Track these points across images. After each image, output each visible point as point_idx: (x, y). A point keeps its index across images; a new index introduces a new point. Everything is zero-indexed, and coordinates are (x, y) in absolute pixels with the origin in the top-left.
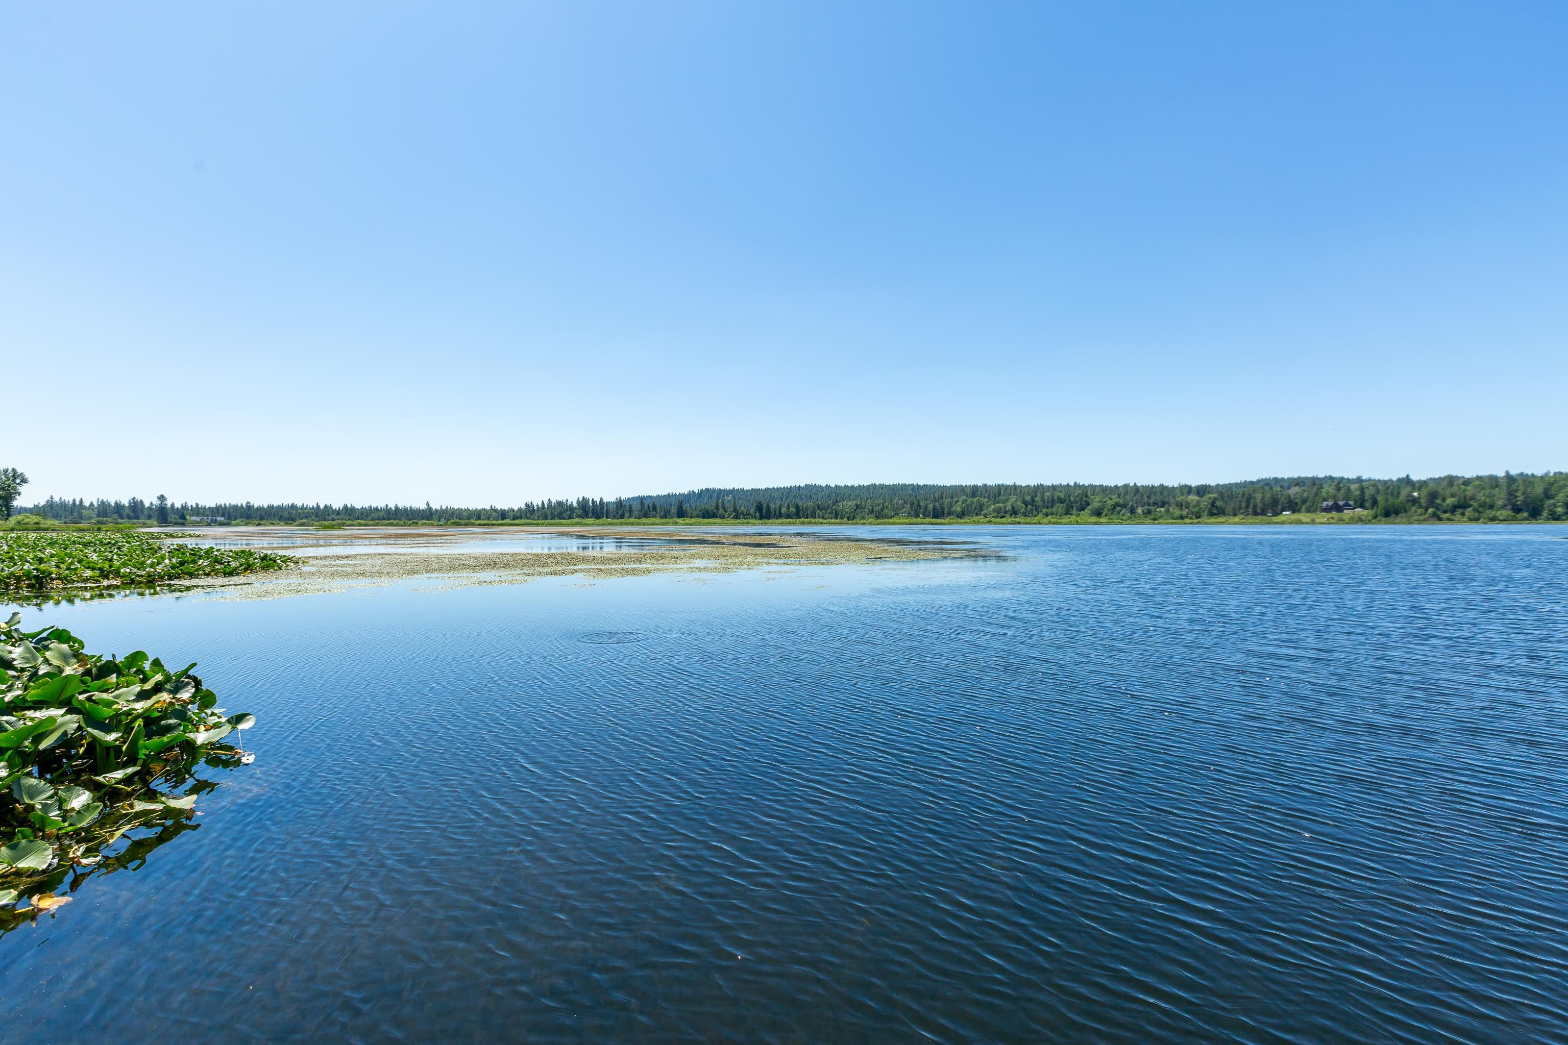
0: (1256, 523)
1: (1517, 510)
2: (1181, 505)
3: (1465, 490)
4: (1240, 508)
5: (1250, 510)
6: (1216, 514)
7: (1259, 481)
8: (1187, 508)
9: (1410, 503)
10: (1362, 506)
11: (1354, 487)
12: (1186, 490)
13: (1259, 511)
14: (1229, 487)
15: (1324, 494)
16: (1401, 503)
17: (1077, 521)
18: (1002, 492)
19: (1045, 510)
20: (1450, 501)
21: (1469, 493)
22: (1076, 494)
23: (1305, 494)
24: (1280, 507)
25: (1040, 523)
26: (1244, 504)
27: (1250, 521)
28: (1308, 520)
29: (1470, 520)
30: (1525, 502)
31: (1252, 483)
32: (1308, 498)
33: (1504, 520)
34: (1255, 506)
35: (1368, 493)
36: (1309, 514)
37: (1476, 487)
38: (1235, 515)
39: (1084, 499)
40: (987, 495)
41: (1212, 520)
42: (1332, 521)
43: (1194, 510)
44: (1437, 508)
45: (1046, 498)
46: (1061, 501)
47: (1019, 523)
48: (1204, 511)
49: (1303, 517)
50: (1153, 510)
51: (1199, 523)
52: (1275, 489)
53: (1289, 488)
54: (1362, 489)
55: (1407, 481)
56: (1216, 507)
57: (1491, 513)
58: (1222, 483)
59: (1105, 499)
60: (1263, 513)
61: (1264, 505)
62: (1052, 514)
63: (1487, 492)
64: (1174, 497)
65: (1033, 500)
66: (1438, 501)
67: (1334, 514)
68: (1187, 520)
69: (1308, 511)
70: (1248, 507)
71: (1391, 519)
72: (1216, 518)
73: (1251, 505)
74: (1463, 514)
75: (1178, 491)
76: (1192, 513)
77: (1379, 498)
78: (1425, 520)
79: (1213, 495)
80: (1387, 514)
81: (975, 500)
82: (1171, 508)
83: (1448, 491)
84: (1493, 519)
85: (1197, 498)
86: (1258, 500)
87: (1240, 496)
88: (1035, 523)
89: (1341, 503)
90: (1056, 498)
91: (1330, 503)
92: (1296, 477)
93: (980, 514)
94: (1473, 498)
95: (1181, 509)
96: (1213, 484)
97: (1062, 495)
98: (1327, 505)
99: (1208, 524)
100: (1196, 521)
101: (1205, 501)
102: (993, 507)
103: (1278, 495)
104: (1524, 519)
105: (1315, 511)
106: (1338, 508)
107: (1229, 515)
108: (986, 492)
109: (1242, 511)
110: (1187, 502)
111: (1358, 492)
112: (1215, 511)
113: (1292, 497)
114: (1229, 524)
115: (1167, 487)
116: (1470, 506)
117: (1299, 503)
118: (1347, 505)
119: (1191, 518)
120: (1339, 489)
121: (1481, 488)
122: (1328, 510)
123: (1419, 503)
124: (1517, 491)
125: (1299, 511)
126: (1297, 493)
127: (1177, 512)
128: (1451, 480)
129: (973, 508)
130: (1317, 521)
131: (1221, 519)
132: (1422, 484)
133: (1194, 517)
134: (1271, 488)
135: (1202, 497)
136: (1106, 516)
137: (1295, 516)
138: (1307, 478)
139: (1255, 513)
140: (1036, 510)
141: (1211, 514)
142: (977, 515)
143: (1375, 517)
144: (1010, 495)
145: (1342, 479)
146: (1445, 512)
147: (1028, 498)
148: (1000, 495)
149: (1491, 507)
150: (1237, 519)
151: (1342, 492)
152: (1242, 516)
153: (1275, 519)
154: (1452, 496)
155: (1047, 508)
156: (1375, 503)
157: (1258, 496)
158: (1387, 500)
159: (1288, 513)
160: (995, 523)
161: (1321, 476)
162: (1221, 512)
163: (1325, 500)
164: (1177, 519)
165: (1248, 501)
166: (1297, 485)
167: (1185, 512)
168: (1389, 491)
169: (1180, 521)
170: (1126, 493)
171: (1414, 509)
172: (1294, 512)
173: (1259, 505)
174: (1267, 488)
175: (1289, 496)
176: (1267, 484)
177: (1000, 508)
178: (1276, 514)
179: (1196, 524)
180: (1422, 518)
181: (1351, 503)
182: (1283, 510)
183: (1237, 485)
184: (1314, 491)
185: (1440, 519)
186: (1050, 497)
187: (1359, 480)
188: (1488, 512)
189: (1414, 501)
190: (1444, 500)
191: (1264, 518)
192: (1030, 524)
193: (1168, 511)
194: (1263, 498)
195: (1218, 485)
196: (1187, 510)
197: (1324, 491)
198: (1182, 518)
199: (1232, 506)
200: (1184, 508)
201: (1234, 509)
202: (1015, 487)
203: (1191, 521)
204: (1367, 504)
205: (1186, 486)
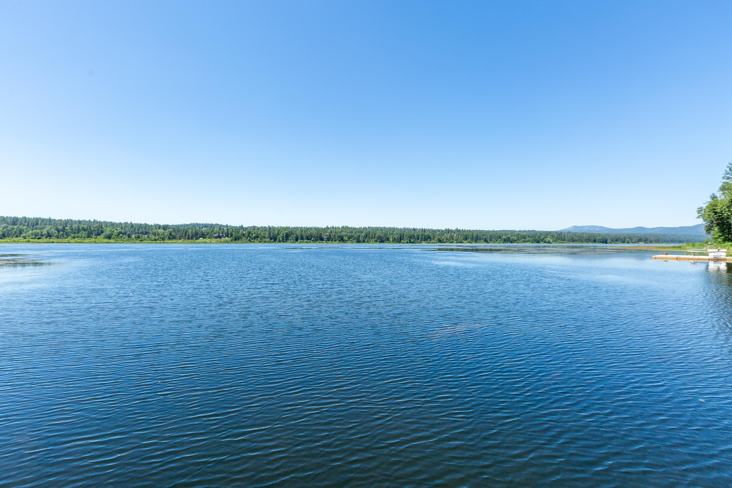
0: (189, 243)
1: (271, 239)
2: (155, 234)
3: (258, 231)
4: (182, 236)
5: (186, 237)
6: (171, 239)
7: (190, 224)
8: (158, 235)
9: (243, 236)
10: (228, 236)
11: (225, 229)
12: (158, 227)
13: (190, 237)
14: (178, 226)
15: (215, 231)
16: (240, 235)
17: (95, 242)
18: (39, 222)
19: (72, 235)
20: (254, 235)
21: (259, 233)
22: (95, 226)
23: (208, 231)
24: (198, 236)
25: (69, 242)
26: (184, 234)
27: (187, 242)
28: (209, 242)
29: (259, 242)
30: (273, 236)
31: (187, 225)
32: (209, 232)
33: (268, 242)
34: (189, 235)
35: (230, 231)
36: (209, 239)
37: (261, 230)
38: (180, 239)
39: (100, 229)
40: (26, 224)
41: (170, 241)
42: (217, 242)
43: (161, 237)
44: (250, 238)
45: (74, 228)
46: (84, 230)
47: (53, 242)
48: (166, 237)
49: (207, 240)
50: (140, 236)
51: (164, 242)
52: (197, 228)
53: (202, 228)
54: (228, 230)
55: (242, 227)
56: (172, 235)
57: (264, 240)
58: (174, 224)
59: (113, 230)
60: (192, 239)
61: (192, 235)
62: (78, 237)
63: (264, 232)
64: (152, 230)
65: (64, 229)
66: (251, 235)
67: (218, 239)
68: (158, 241)
69: (209, 238)
70: (186, 236)
71: (237, 241)
72: (172, 241)
73: (187, 235)
74: (257, 240)
75: (154, 227)
76: (161, 238)
77: (233, 234)
78: (247, 242)
79: (170, 230)
80: (235, 240)
81: (15, 227)
82: (150, 235)
83: (253, 232)
84: (265, 242)
85: (163, 231)
86: (190, 233)
87: (182, 231)
88: (65, 243)
89: (221, 235)
90: (81, 228)
91: (217, 235)
92: (205, 223)
93: (20, 236)
94: (260, 234)
95: (155, 236)
96: (171, 224)
97: (85, 227)
98: (216, 236)
99: (167, 243)
100: (162, 242)
101: (167, 232)
102: (31, 232)
103: (198, 231)
104: (272, 242)
105: (211, 238)
106: (219, 237)
107: (178, 239)
108: (26, 222)
109: (183, 237)
110: (158, 233)
111: (226, 231)
112: (171, 237)
113: (203, 232)
114: (178, 243)
115: (148, 225)
116: (259, 237)
117: (206, 235)
118: (223, 236)
119: (160, 240)
120: (220, 229)
121: (262, 231)
122: (216, 238)
123: (245, 235)
124: (271, 232)
125: (206, 238)
126: (205, 230)
127: (153, 237)
128: (254, 227)
129: (14, 232)
130: (212, 242)
131: (174, 241)
132: (247, 228)
133: (161, 240)
134: (195, 228)
135: (165, 230)
136: (114, 239)
137: (204, 240)
138: (209, 224)
139: (189, 239)
140: (66, 235)
141: (169, 239)
142: (17, 237)
143: (232, 241)
144: (46, 224)
145: (221, 225)
146: (252, 239)
147: (60, 227)
148: (37, 224)
149: (265, 237)
150: (181, 241)
151: (221, 230)
152: (183, 240)
153: (197, 241)
154: (254, 234)
155: (75, 233)
156: (232, 235)
157: (190, 231)
158: (236, 234)
159: (201, 238)
160: (33, 242)
161: (214, 223)
162: (174, 238)
163: (215, 233)
164: (153, 240)
165: (186, 233)
166: (205, 227)
167: (157, 237)
168: (236, 231)
169: (154, 242)
170: (126, 227)
171: (243, 238)
172: (204, 238)
173: (190, 235)
174: (194, 228)
175: (202, 231)
176: (194, 226)
177: (38, 233)
178: (197, 239)
179: (162, 243)
180: (246, 241)
181: (224, 235)
182: (200, 237)
183: (181, 226)
184: (211, 230)
185: (251, 242)
186: (77, 228)
187: (227, 226)
188: (264, 239)
189: (244, 235)
190: (252, 235)
191: (192, 240)
192: (61, 243)
193: (148, 237)
194: (192, 232)
195: (173, 225)
196: (158, 236)
197: (215, 230)
198: (155, 240)
199: (179, 235)
200: (156, 235)
201: (180, 236)
202: (50, 220)
203: (160, 242)
204: (229, 236)
205: (158, 225)
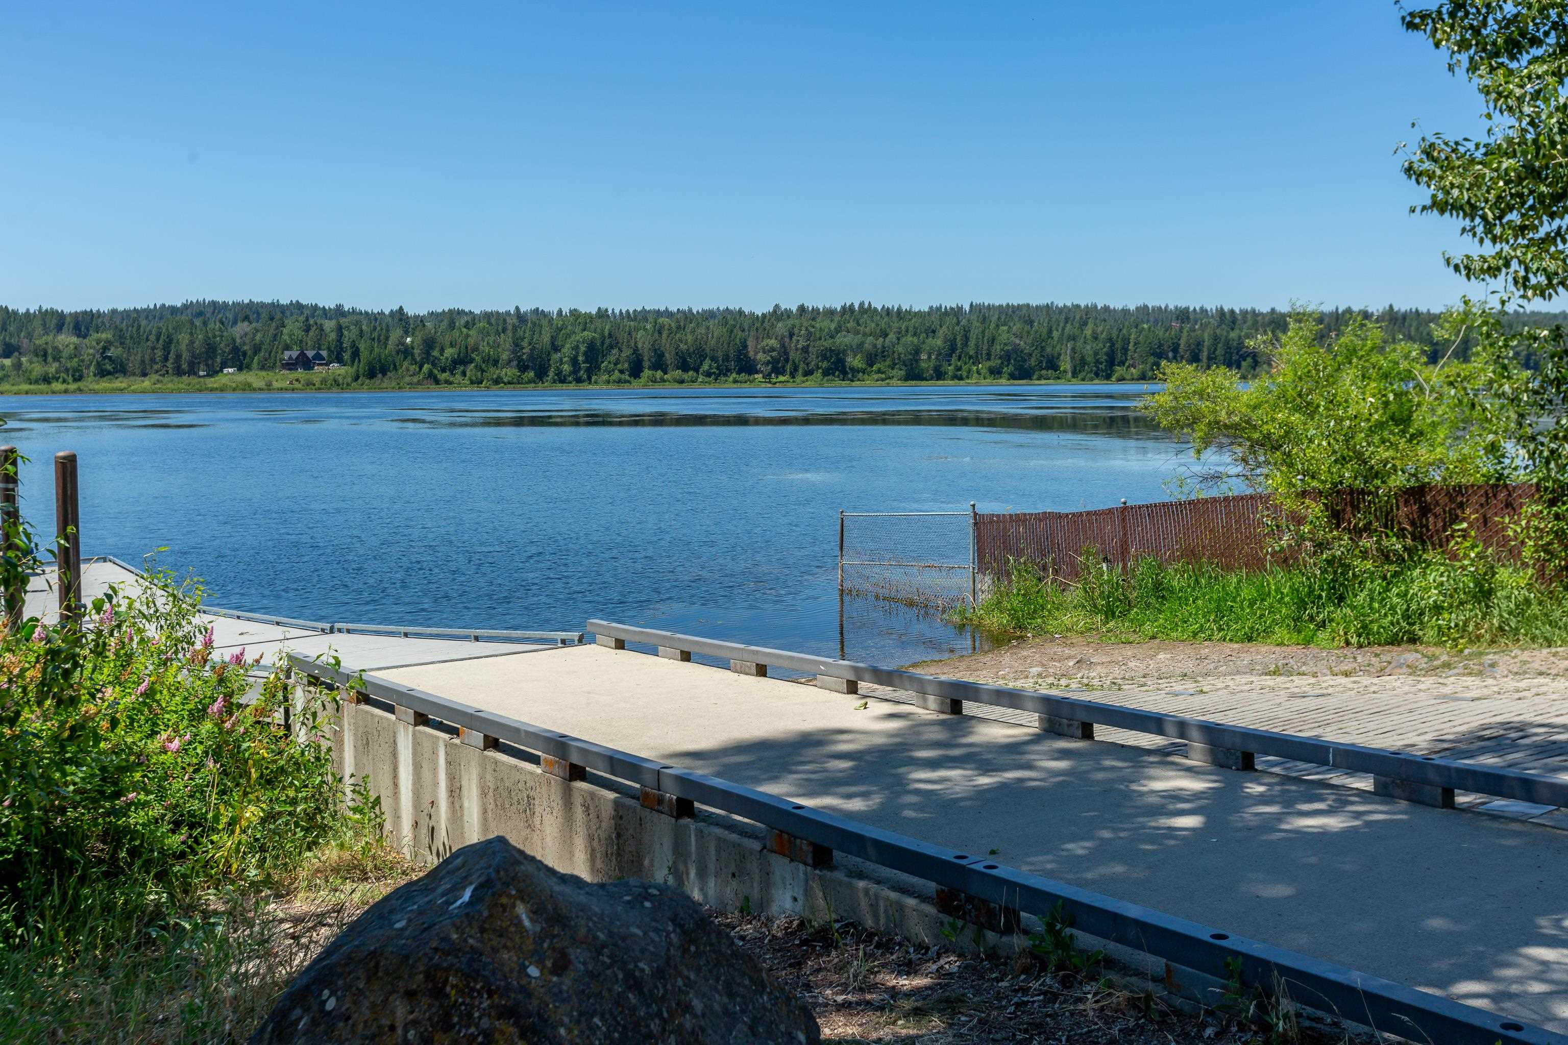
0: (179, 391)
1: (523, 368)
2: (45, 355)
3: (468, 336)
4: (153, 361)
5: (169, 364)
6: (109, 373)
7: (185, 307)
8: (56, 359)
9: (401, 356)
10: (340, 360)
11: (329, 325)
12: (54, 321)
13: (185, 366)
14: (134, 317)
15: (286, 337)
16: (390, 355)
20: (449, 352)
21: (471, 341)
23: (258, 337)
24: (219, 360)
26: (159, 353)
27: (170, 385)
28: (262, 384)
29: (472, 382)
30: (531, 356)
31: (173, 310)
32: (262, 343)
33: (509, 383)
34: (179, 356)
35: (349, 336)
36: (264, 373)
37: (481, 331)
38: (144, 375)
41: (104, 384)
42: (297, 385)
43: (69, 365)
44: (434, 365)
48: (88, 367)
49: (255, 378)
51: (80, 390)
52: (211, 326)
53: (235, 323)
54: (340, 329)
55: (400, 315)
56: (110, 358)
57: (493, 372)
58: (121, 308)
60: (192, 372)
61: (193, 356)
63: (491, 339)
64: (30, 336)
66: (436, 353)
67: (300, 373)
68: (57, 386)
69: (263, 368)
70: (166, 359)
71: (377, 381)
72: (110, 381)
73: (172, 356)
74: (464, 374)
75: (37, 323)
76: (67, 370)
77: (362, 346)
78: (419, 383)
79: (104, 336)
80: (371, 375)
82: (23, 359)
83: (447, 339)
84: (497, 381)
85: (74, 339)
86: (183, 347)
87: (152, 338)
89: (310, 354)
91: (295, 354)
92: (246, 301)
94: (476, 349)
95: (45, 361)
96: (105, 308)
98: (290, 358)
99: (95, 392)
100: (73, 386)
101: (90, 346)
103: (215, 337)
104: (529, 382)
105: (273, 368)
106: (305, 363)
107: (134, 374)
109: (156, 367)
110: (55, 348)
111: (333, 336)
112: (109, 367)
113: (238, 341)
114: (134, 392)
115: (15, 313)
116: (472, 361)
117: (249, 353)
118: (318, 357)
119: (64, 381)
120: (307, 330)
121: (484, 333)
122: (291, 366)
123: (412, 355)
124: (523, 339)
125: (249, 367)
126: (246, 334)
127: (38, 369)
128: (452, 317)
130: (276, 385)
131: (120, 383)
132: (421, 321)
133: (70, 379)
134: (205, 324)
135: (85, 337)
137: (242, 377)
138: (262, 305)
139: (179, 372)
141: (102, 373)
143: (356, 378)
145: (315, 308)
146: (443, 370)
149: (496, 362)
150: (147, 383)
151: (311, 334)
152: (155, 377)
153: (211, 382)
154: (452, 346)
156: (356, 354)
157: (183, 338)
158: (372, 350)
159: (231, 370)
161: (284, 301)
162: (120, 369)
163: (287, 348)
164: (36, 382)
165: (166, 348)
166: (246, 318)
167: (52, 368)
168: (375, 334)
169: (43, 387)
171: (406, 364)
172: (240, 369)
173: (186, 355)
174: (198, 322)
175: (234, 340)
176: (200, 314)
178: (213, 372)
179: (74, 392)
180: (415, 379)
181: (324, 353)
182: (224, 365)
183: (148, 313)
184: (272, 331)
185: (437, 382)
187: (339, 311)
188: (492, 370)
189: (406, 352)
190: (442, 351)
191: (193, 380)
193: (18, 366)
194: (192, 342)
195: (114, 312)
196: (56, 365)
197: (285, 331)
198: (47, 380)
199: (139, 357)
200: (50, 359)
201: (143, 362)
203: (64, 386)
204: (346, 356)
205: (53, 313)
